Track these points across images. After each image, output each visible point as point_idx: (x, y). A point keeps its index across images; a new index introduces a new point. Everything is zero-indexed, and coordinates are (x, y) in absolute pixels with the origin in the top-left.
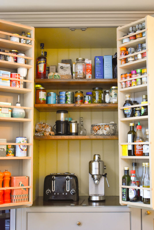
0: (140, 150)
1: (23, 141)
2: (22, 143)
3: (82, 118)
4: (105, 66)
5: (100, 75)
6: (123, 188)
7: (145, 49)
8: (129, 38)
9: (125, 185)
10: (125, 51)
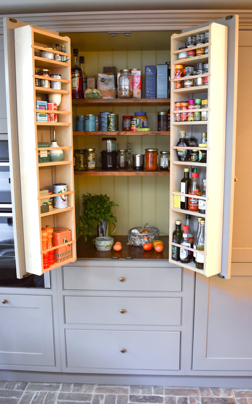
0: (195, 204)
1: (65, 190)
2: (63, 192)
3: (130, 144)
4: (158, 80)
5: (151, 91)
6: (173, 246)
7: (208, 72)
8: (187, 51)
9: (176, 243)
10: (181, 70)
